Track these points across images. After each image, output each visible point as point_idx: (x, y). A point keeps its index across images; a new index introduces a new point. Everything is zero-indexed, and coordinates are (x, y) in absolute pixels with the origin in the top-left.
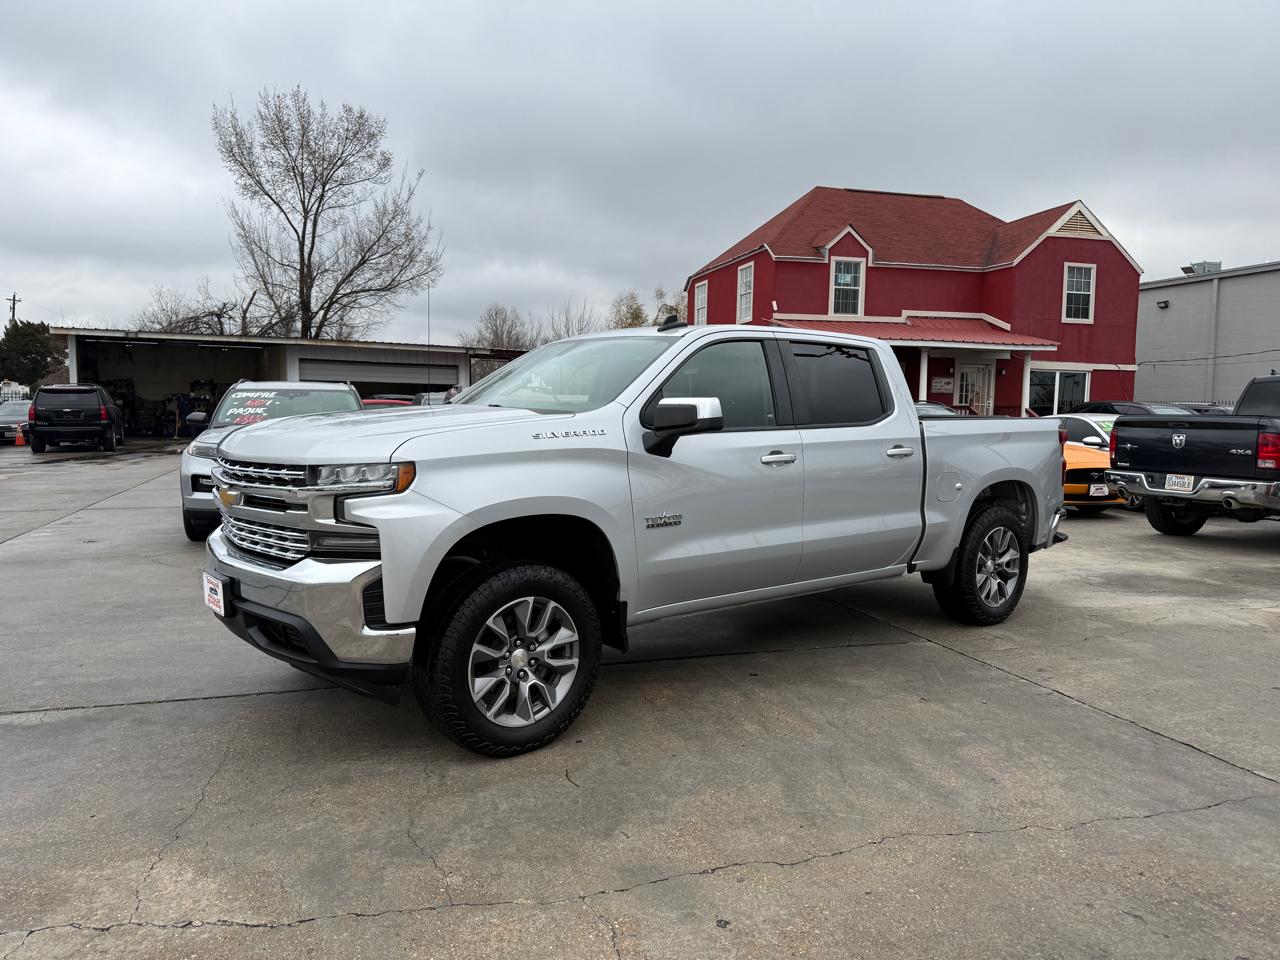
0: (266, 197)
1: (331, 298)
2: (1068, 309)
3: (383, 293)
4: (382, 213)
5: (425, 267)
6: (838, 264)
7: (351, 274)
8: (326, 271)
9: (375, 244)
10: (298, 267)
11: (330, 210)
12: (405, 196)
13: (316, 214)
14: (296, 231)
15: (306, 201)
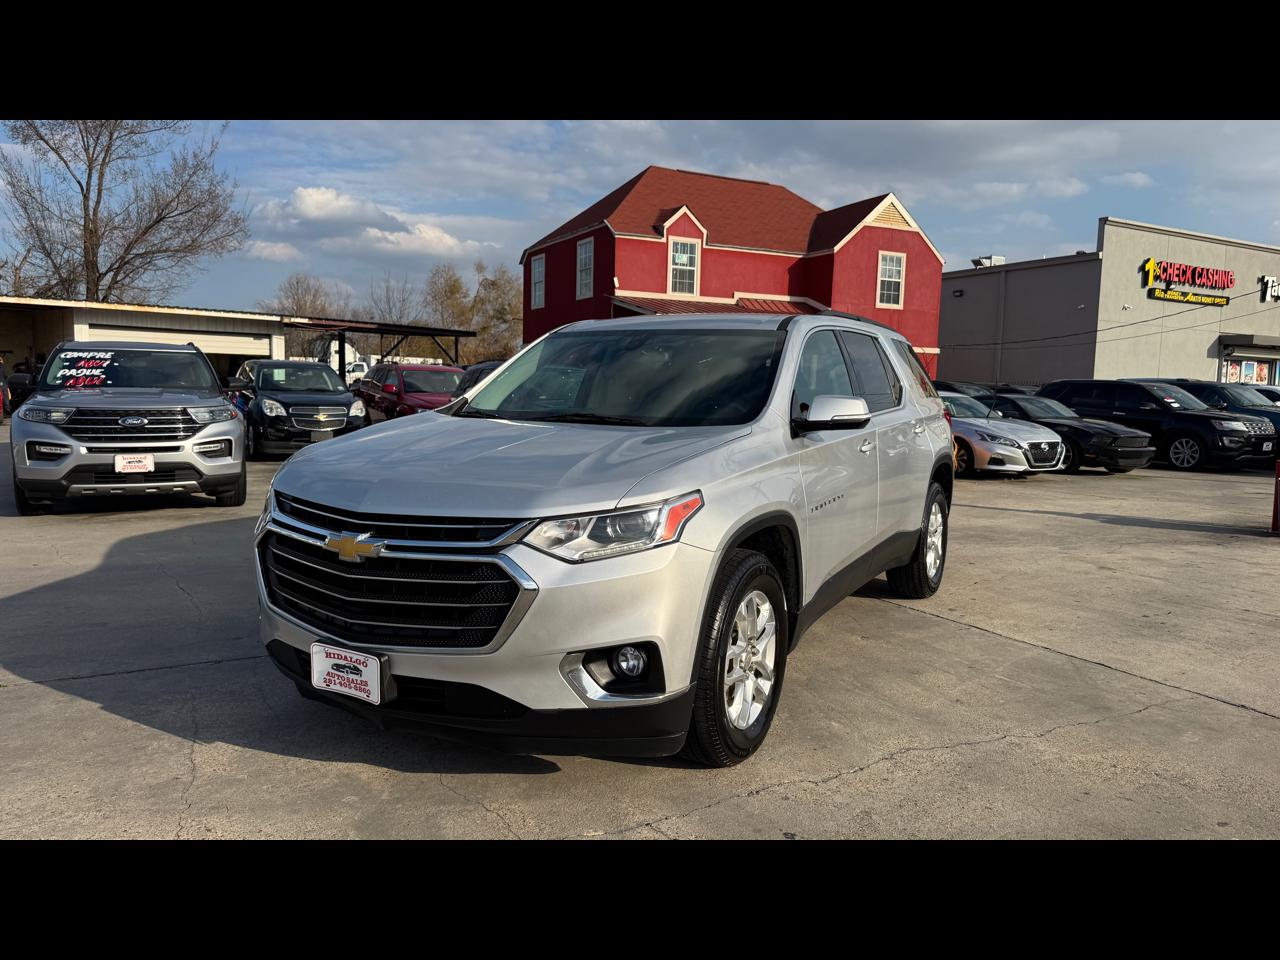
0: (42, 142)
1: (122, 258)
2: (882, 295)
3: (182, 254)
4: (180, 166)
5: (231, 227)
6: (675, 244)
7: (145, 233)
8: (116, 228)
9: (173, 200)
10: (82, 222)
11: (119, 161)
12: (207, 148)
13: (102, 165)
14: (79, 183)
15: (91, 149)
